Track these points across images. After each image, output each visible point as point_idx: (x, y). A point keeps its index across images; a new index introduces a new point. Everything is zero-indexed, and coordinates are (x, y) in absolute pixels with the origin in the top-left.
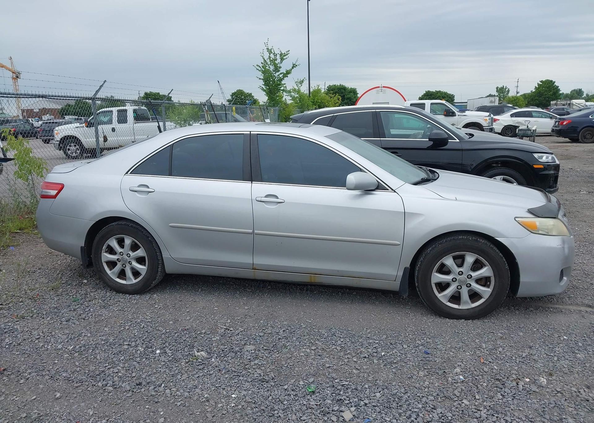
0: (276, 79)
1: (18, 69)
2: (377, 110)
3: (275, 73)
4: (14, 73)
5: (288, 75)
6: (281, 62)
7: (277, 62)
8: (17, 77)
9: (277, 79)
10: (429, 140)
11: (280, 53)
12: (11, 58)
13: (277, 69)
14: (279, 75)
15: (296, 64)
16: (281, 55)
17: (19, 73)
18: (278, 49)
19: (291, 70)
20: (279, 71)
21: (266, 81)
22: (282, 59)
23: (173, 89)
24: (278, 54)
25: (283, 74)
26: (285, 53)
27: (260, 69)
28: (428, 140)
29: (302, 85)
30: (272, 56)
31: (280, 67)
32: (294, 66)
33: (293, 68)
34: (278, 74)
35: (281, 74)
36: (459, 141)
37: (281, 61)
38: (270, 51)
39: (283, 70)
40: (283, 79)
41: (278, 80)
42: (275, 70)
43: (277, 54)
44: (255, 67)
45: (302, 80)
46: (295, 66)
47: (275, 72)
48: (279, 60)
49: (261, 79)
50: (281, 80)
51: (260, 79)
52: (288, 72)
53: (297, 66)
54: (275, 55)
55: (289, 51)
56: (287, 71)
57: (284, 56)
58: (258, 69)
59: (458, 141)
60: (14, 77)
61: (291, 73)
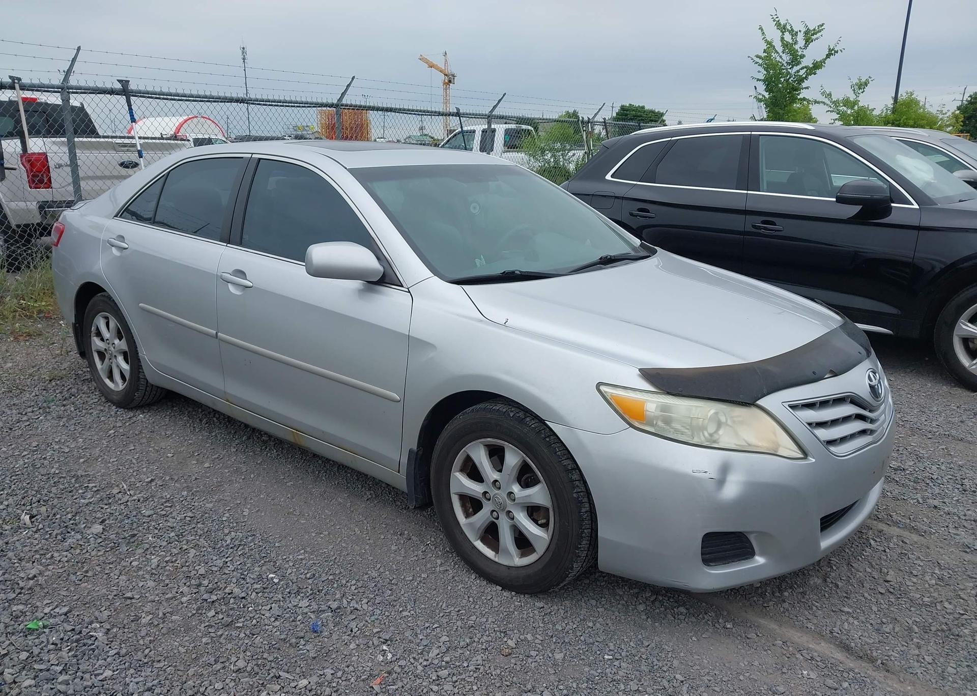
0: (792, 79)
1: (452, 69)
2: (753, 133)
3: (790, 69)
4: (446, 75)
5: (817, 71)
6: (806, 47)
7: (797, 47)
8: (450, 81)
9: (794, 78)
10: (837, 201)
11: (803, 30)
12: (446, 54)
13: (795, 59)
14: (798, 71)
15: (836, 49)
16: (807, 33)
17: (454, 76)
18: (802, 22)
19: (824, 61)
20: (799, 63)
21: (770, 83)
22: (808, 41)
23: (505, 94)
24: (800, 31)
25: (805, 69)
26: (814, 30)
27: (760, 61)
28: (835, 199)
29: (864, 91)
30: (788, 37)
31: (803, 56)
32: (831, 53)
33: (828, 56)
34: (796, 69)
35: (802, 69)
36: (918, 208)
37: (806, 44)
38: (783, 28)
39: (807, 62)
40: (806, 78)
41: (794, 82)
42: (792, 62)
43: (797, 32)
44: (752, 59)
45: (863, 80)
46: (833, 52)
47: (791, 66)
48: (801, 42)
49: (760, 80)
50: (801, 80)
51: (758, 80)
52: (817, 66)
53: (837, 52)
54: (794, 34)
55: (823, 25)
56: (817, 62)
57: (813, 35)
58: (757, 63)
59: (916, 206)
60: (446, 81)
61: (824, 66)
